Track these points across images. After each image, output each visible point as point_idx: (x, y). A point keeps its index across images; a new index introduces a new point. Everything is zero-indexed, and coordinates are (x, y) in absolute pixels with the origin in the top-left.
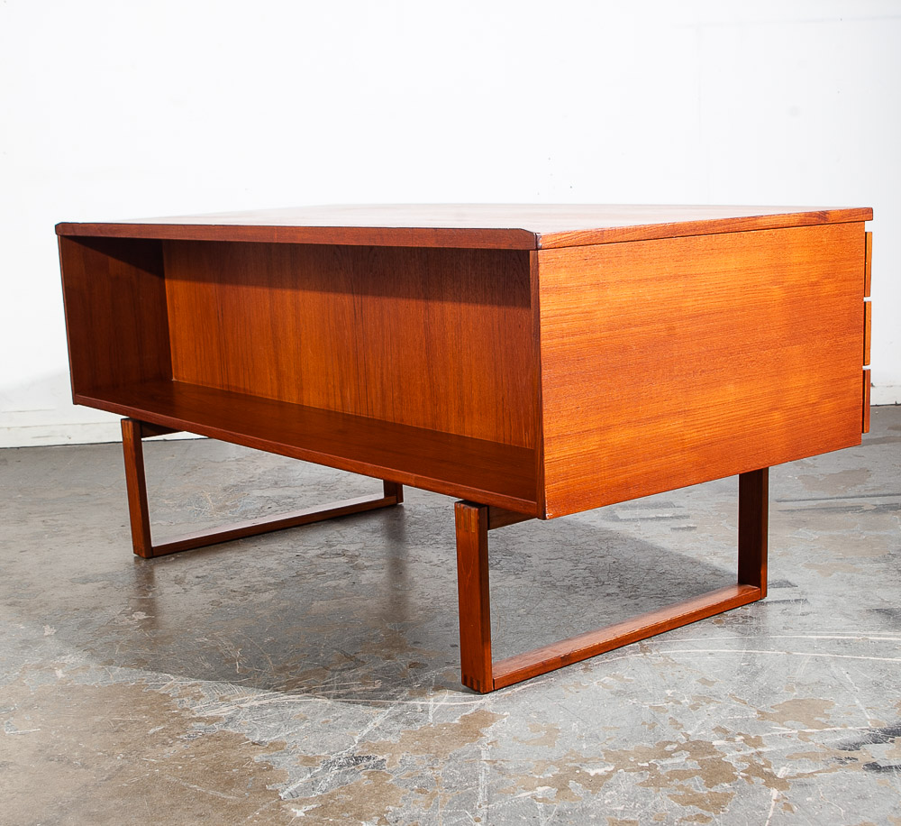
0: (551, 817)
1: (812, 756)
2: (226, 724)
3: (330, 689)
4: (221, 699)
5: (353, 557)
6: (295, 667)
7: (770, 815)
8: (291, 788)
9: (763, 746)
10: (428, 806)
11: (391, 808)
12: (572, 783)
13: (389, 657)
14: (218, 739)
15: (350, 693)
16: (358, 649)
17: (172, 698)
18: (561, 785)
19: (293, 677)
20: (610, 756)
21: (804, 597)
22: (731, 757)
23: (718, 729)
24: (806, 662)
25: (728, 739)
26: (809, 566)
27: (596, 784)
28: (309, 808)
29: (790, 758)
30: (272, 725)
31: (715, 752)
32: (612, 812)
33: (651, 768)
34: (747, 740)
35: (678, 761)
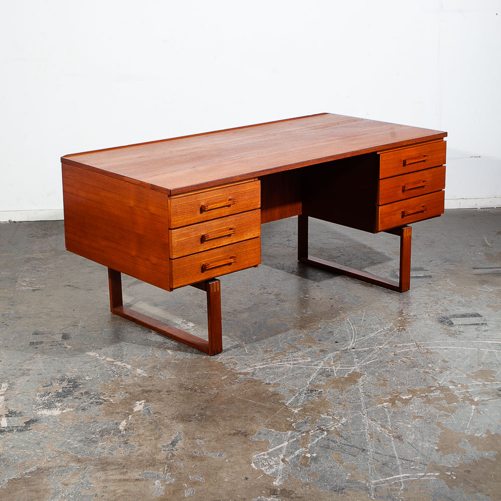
0: (391, 414)
1: (488, 393)
2: (252, 376)
3: (290, 361)
4: (246, 364)
5: (277, 295)
6: (271, 351)
7: (472, 415)
8: (289, 402)
9: (469, 389)
10: (344, 409)
11: (330, 410)
12: (397, 402)
13: (310, 347)
14: (252, 382)
15: (299, 363)
16: (296, 343)
17: (225, 364)
18: (392, 401)
19: (272, 355)
20: (410, 391)
21: (485, 322)
22: (456, 393)
23: (451, 382)
24: (486, 353)
25: (455, 386)
26: (488, 306)
27: (406, 402)
28: (299, 409)
29: (479, 394)
30: (272, 376)
31: (450, 391)
32: (413, 413)
33: (426, 396)
34: (463, 385)
35: (436, 394)
